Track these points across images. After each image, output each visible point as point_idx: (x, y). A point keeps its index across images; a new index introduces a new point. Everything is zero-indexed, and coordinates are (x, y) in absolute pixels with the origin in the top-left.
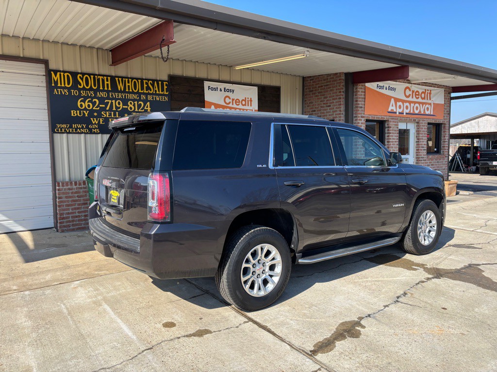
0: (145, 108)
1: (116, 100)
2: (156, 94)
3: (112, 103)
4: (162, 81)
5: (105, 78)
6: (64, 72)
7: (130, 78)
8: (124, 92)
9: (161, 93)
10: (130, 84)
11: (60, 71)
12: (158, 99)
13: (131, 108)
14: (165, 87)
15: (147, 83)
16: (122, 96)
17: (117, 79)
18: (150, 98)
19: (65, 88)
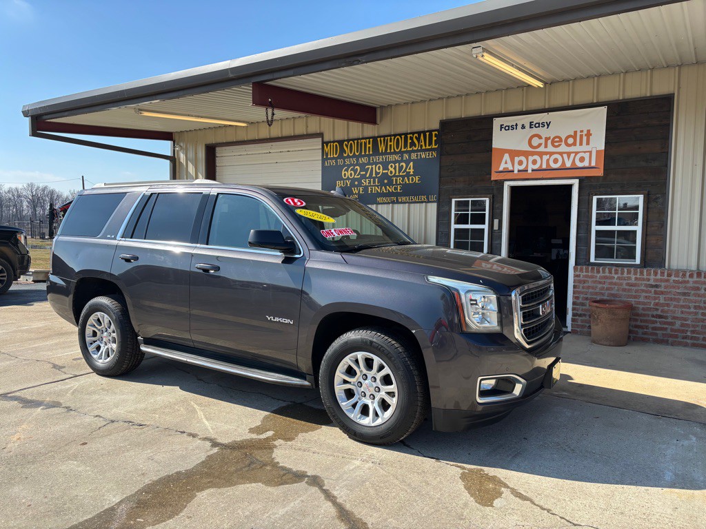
0: (408, 170)
1: (376, 164)
2: (422, 150)
3: (372, 168)
4: (430, 132)
5: (368, 140)
6: (334, 142)
7: (393, 135)
8: (386, 153)
9: (428, 147)
10: (392, 143)
11: (330, 142)
12: (423, 156)
13: (391, 172)
14: (434, 138)
15: (411, 138)
16: (383, 159)
17: (379, 139)
18: (414, 156)
19: (334, 158)
